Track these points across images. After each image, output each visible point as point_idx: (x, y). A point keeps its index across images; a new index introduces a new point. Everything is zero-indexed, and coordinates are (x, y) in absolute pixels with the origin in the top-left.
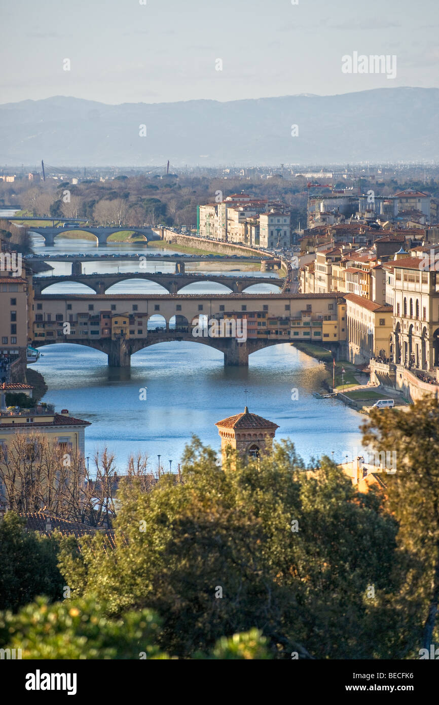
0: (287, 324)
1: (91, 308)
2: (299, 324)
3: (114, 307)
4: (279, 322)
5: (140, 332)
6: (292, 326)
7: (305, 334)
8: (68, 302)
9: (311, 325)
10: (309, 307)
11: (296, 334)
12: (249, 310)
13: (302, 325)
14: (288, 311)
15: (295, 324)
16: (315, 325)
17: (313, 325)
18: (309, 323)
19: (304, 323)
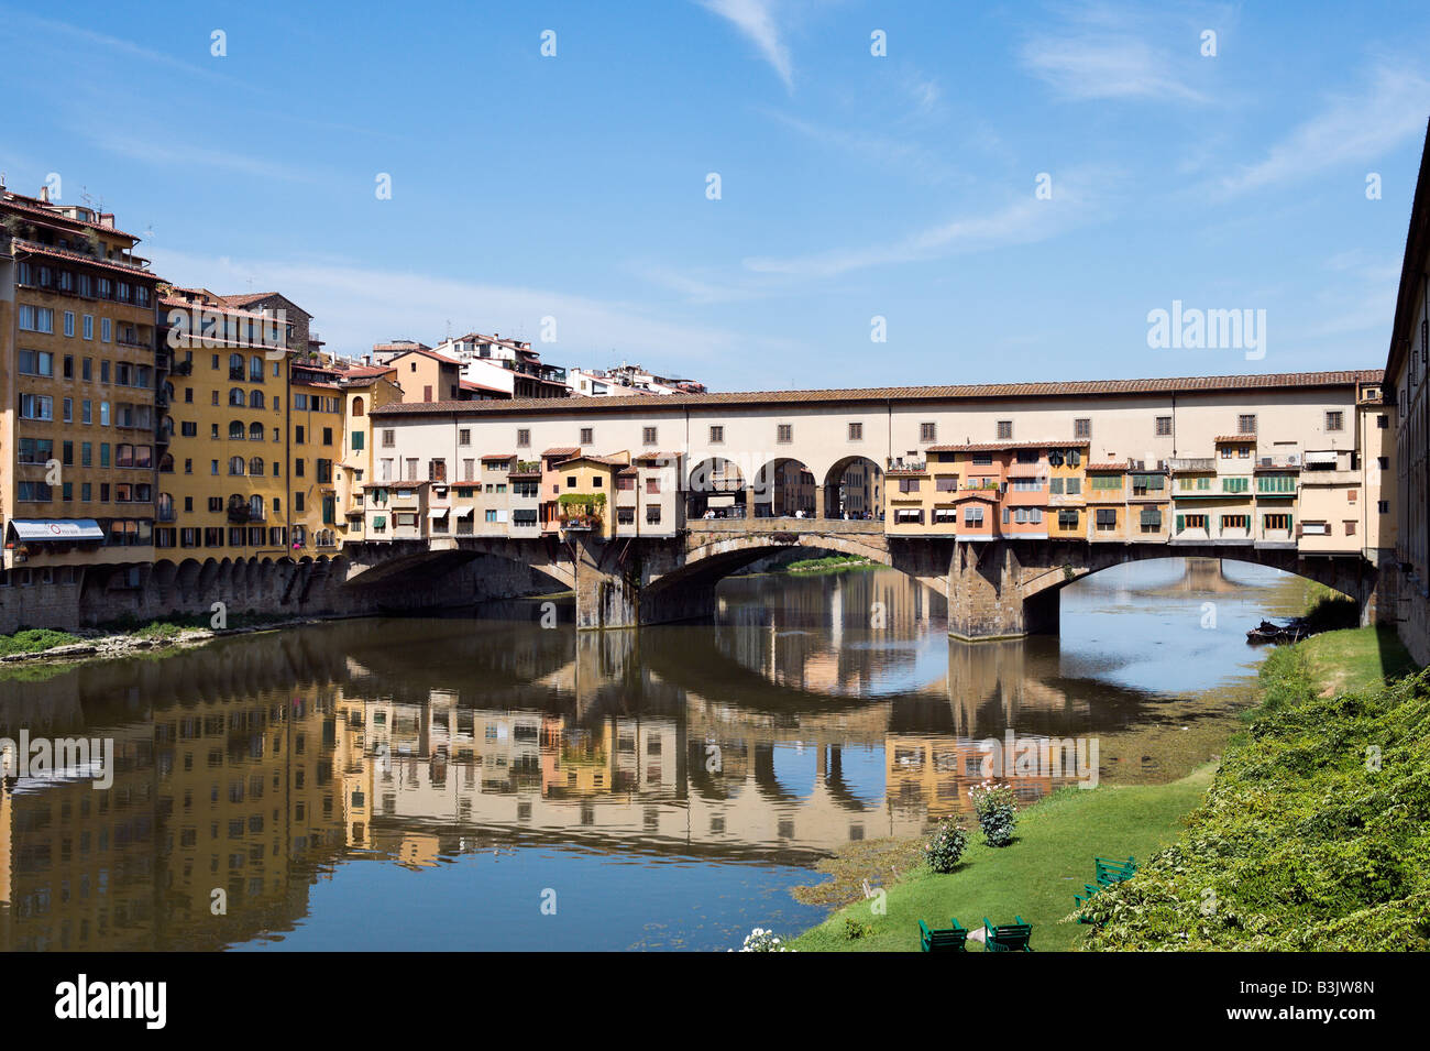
0: (1159, 485)
1: (524, 437)
2: (1204, 484)
3: (587, 435)
4: (1130, 482)
5: (654, 516)
6: (1178, 492)
7: (1229, 521)
8: (463, 426)
9: (1252, 489)
10: (1248, 422)
11: (1194, 522)
12: (1020, 438)
13: (1217, 489)
14: (1166, 440)
15: (1190, 487)
16: (1267, 490)
17: (1260, 489)
18: (1246, 481)
19: (1225, 481)
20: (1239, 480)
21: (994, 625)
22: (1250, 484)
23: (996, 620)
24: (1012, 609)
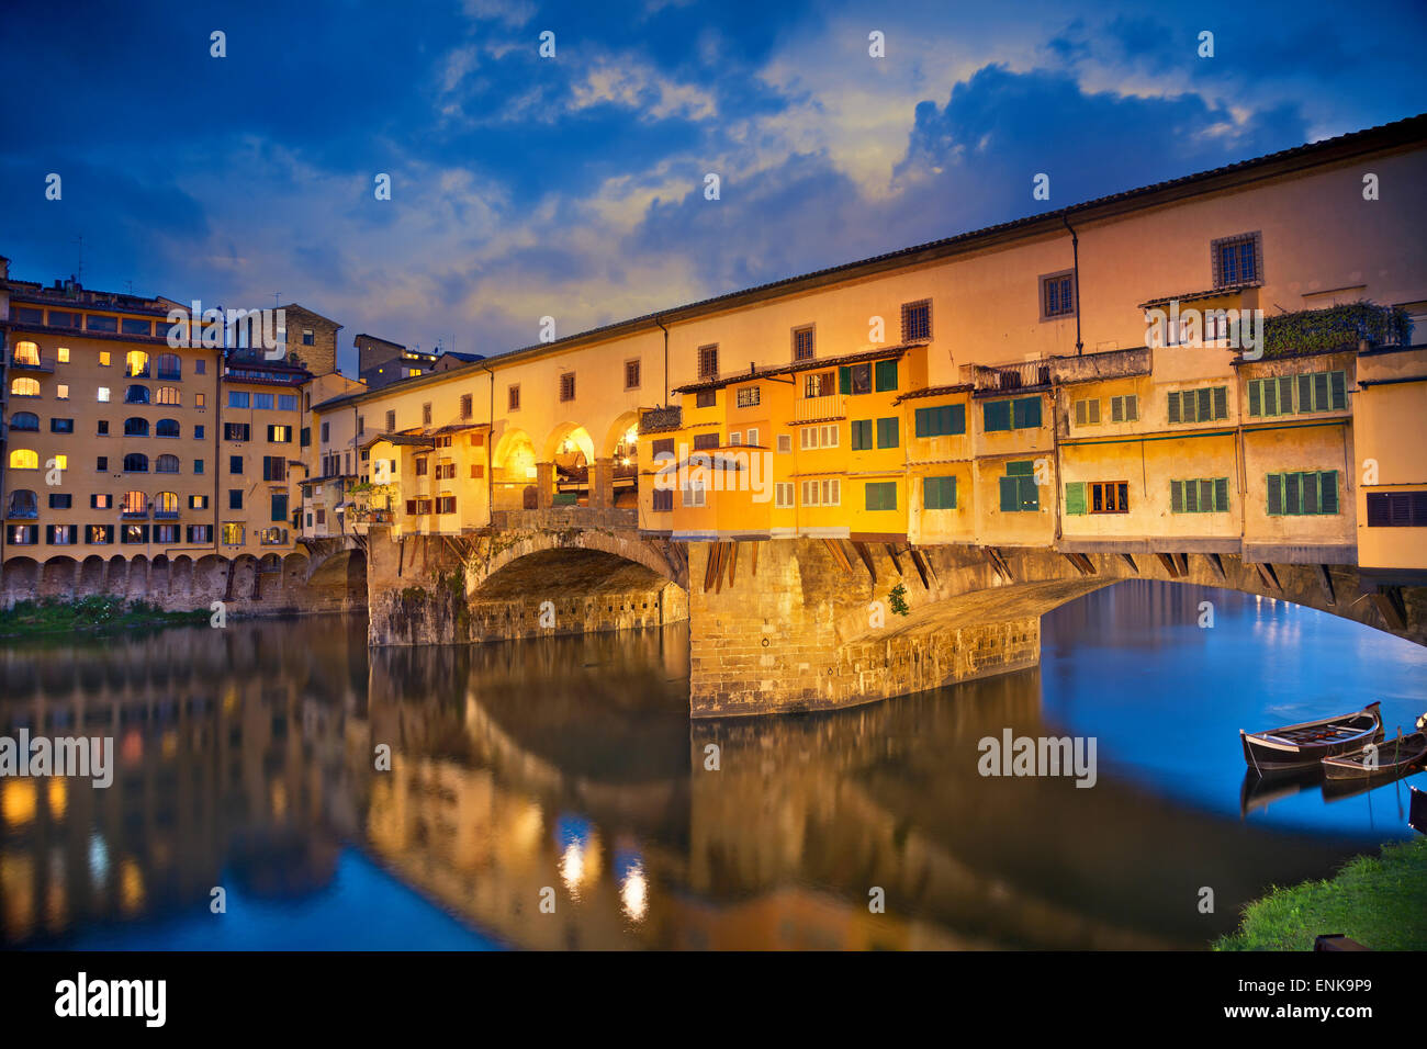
0: (1031, 417)
2: (1126, 408)
4: (975, 415)
5: (445, 504)
6: (1076, 432)
7: (1188, 497)
9: (1237, 412)
11: (1110, 498)
13: (1154, 417)
14: (1069, 323)
15: (1095, 419)
16: (1271, 410)
17: (1255, 411)
18: (1221, 394)
19: (1173, 398)
20: (1204, 393)
21: (758, 695)
22: (1232, 401)
23: (766, 686)
24: (805, 666)
